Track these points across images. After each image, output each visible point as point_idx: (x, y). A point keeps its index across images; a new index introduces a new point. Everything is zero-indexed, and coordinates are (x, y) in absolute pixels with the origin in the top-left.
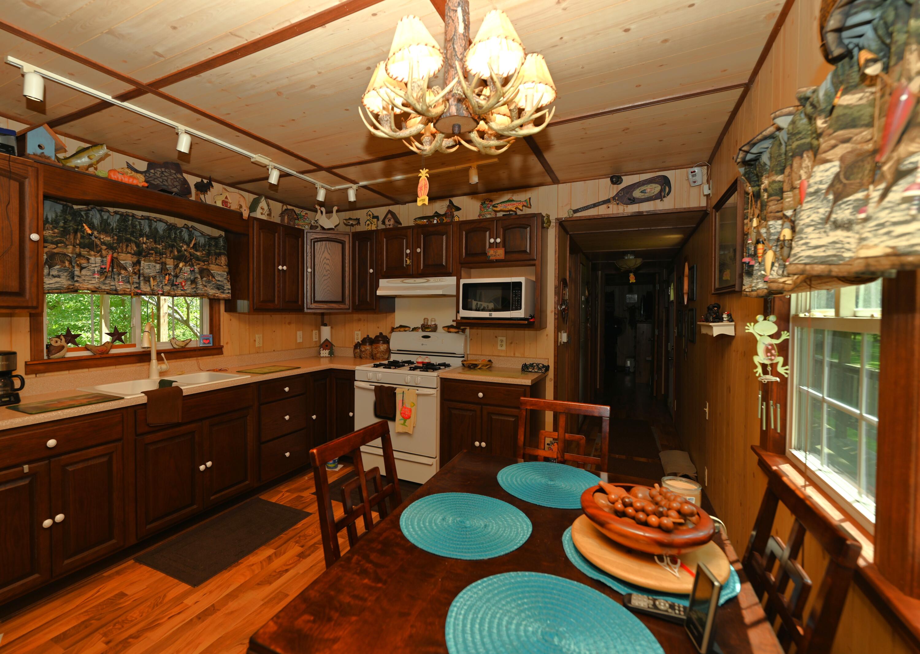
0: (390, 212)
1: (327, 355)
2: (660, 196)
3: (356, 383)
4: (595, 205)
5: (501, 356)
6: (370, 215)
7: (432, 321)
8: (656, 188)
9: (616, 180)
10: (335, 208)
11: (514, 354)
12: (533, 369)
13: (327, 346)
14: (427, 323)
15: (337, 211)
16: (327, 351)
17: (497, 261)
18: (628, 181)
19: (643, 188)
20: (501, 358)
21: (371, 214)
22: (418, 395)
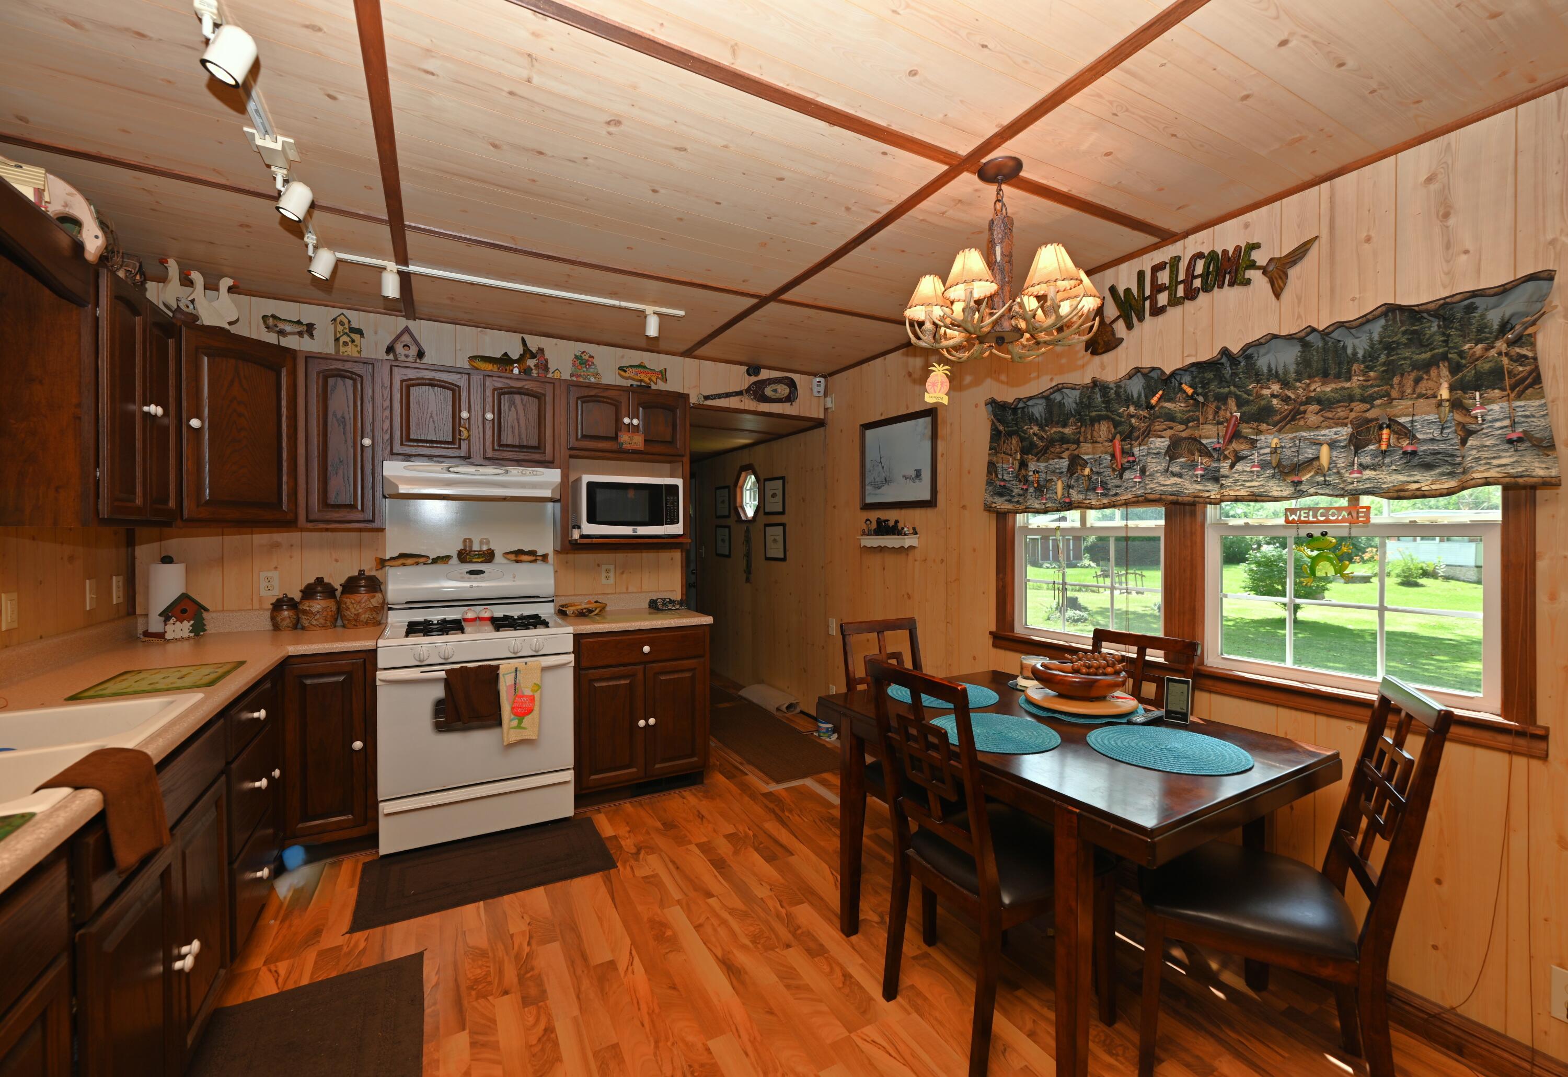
0: (407, 330)
1: (186, 634)
2: (789, 399)
3: (380, 675)
4: (727, 395)
5: (608, 594)
6: (342, 323)
7: (481, 543)
8: (784, 390)
9: (753, 370)
10: (226, 283)
11: (627, 589)
12: (674, 606)
13: (184, 611)
14: (471, 547)
15: (230, 290)
16: (187, 625)
17: (635, 452)
18: (765, 374)
19: (775, 387)
20: (609, 596)
21: (346, 321)
22: (545, 669)
